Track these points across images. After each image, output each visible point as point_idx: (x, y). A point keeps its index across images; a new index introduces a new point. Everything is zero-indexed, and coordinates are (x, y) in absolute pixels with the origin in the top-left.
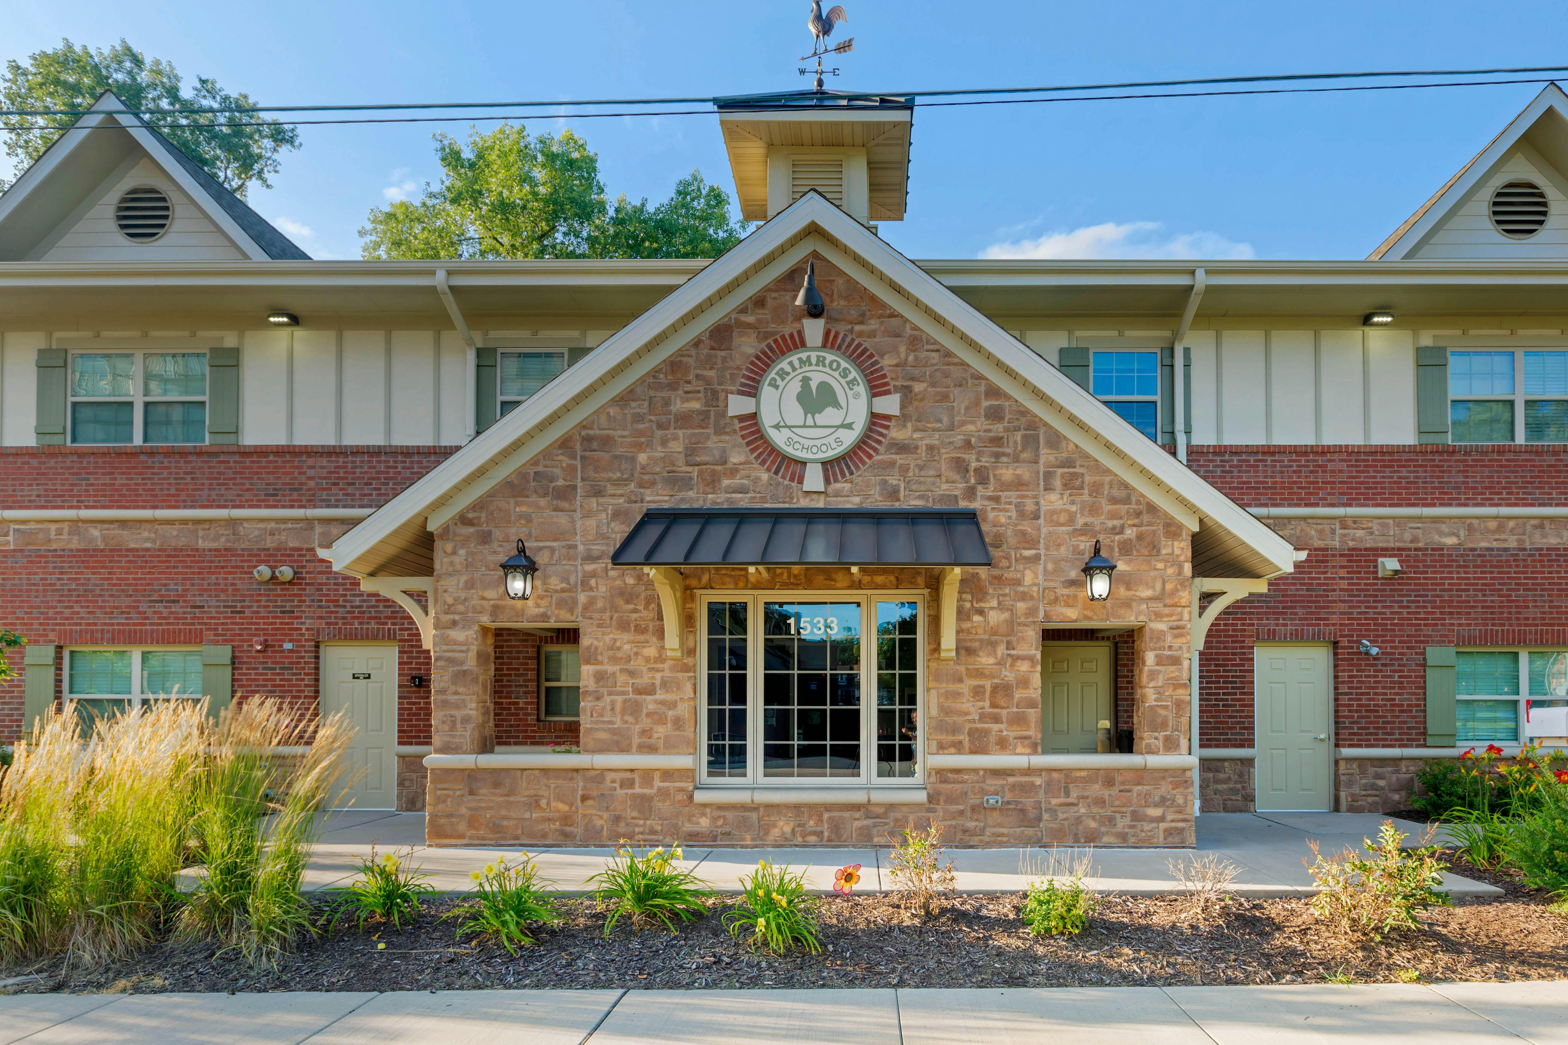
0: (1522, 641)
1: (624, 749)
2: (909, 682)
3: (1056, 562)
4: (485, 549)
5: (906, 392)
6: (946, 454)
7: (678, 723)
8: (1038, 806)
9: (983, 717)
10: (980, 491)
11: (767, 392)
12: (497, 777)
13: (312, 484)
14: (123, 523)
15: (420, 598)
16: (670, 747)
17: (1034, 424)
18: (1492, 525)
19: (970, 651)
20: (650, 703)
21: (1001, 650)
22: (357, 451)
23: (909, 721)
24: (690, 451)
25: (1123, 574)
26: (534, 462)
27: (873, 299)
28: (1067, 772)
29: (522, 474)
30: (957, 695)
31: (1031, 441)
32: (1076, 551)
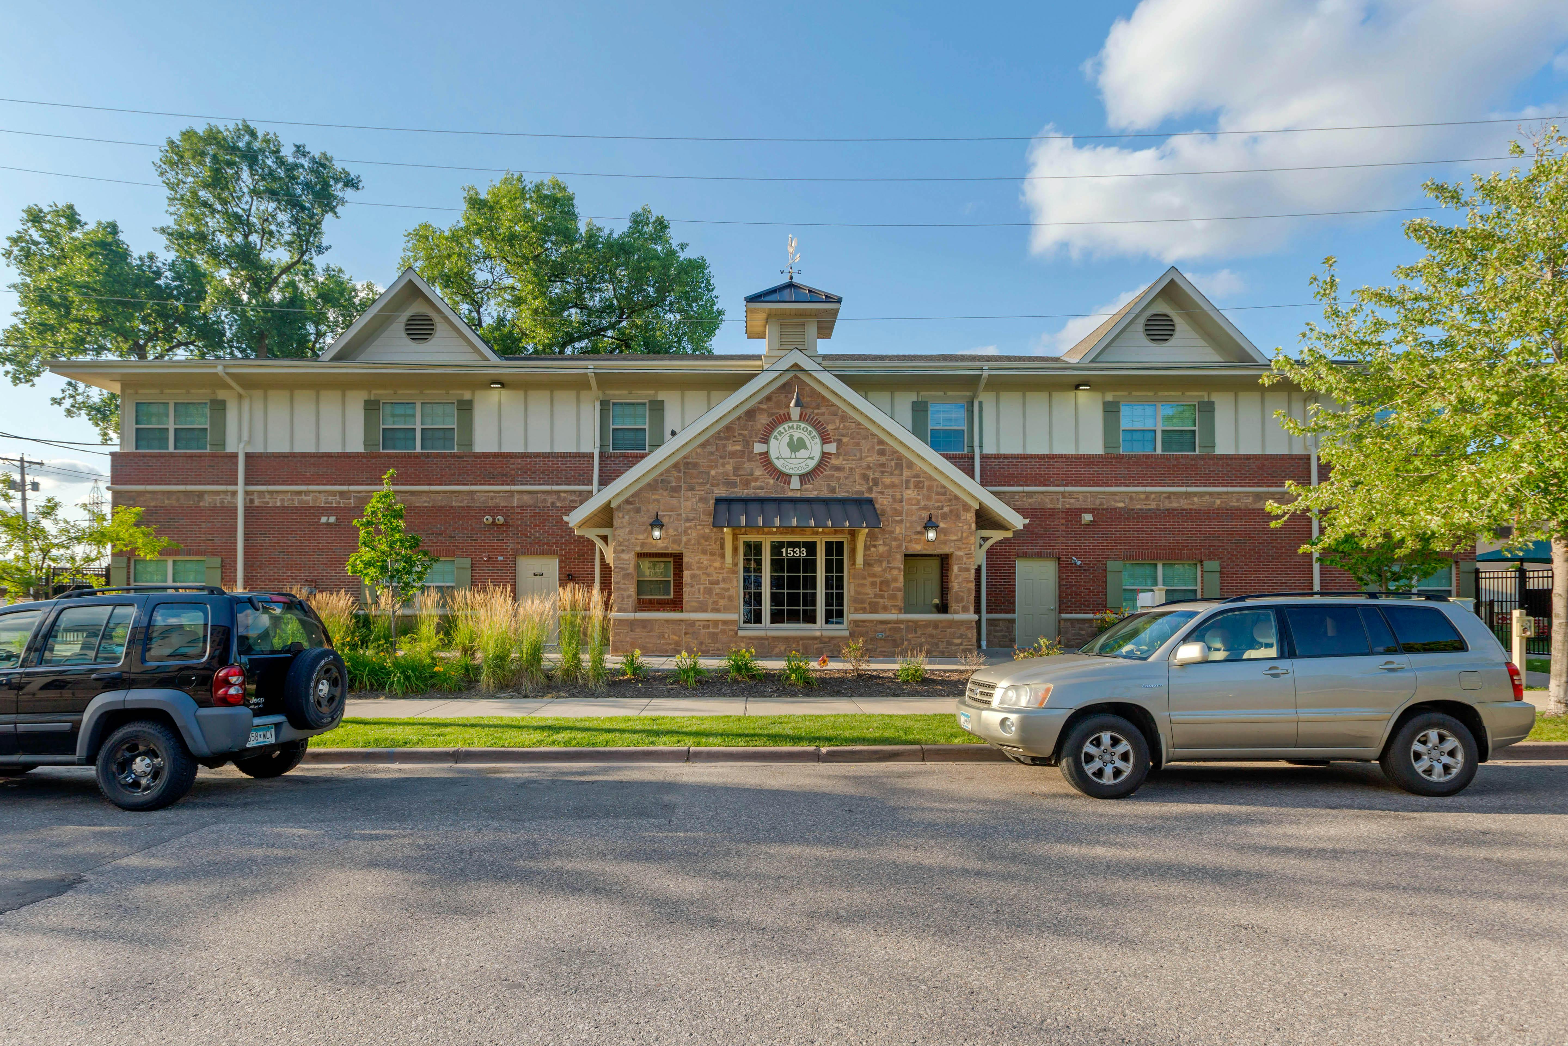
0: (1158, 557)
1: (705, 610)
2: (840, 579)
3: (911, 523)
4: (638, 515)
5: (839, 442)
6: (858, 471)
7: (730, 598)
8: (902, 639)
9: (876, 596)
10: (875, 489)
11: (773, 442)
12: (644, 623)
13: (513, 472)
14: (413, 493)
15: (605, 539)
16: (727, 609)
17: (900, 457)
18: (1143, 496)
19: (870, 565)
20: (717, 589)
21: (884, 564)
22: (538, 455)
23: (840, 597)
24: (736, 470)
25: (943, 529)
26: (662, 474)
27: (823, 397)
28: (916, 622)
29: (655, 480)
30: (863, 585)
31: (899, 466)
32: (921, 518)
